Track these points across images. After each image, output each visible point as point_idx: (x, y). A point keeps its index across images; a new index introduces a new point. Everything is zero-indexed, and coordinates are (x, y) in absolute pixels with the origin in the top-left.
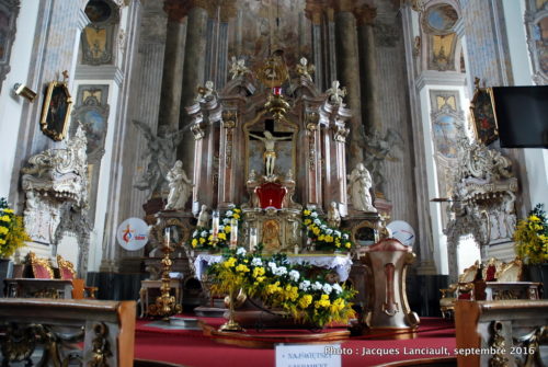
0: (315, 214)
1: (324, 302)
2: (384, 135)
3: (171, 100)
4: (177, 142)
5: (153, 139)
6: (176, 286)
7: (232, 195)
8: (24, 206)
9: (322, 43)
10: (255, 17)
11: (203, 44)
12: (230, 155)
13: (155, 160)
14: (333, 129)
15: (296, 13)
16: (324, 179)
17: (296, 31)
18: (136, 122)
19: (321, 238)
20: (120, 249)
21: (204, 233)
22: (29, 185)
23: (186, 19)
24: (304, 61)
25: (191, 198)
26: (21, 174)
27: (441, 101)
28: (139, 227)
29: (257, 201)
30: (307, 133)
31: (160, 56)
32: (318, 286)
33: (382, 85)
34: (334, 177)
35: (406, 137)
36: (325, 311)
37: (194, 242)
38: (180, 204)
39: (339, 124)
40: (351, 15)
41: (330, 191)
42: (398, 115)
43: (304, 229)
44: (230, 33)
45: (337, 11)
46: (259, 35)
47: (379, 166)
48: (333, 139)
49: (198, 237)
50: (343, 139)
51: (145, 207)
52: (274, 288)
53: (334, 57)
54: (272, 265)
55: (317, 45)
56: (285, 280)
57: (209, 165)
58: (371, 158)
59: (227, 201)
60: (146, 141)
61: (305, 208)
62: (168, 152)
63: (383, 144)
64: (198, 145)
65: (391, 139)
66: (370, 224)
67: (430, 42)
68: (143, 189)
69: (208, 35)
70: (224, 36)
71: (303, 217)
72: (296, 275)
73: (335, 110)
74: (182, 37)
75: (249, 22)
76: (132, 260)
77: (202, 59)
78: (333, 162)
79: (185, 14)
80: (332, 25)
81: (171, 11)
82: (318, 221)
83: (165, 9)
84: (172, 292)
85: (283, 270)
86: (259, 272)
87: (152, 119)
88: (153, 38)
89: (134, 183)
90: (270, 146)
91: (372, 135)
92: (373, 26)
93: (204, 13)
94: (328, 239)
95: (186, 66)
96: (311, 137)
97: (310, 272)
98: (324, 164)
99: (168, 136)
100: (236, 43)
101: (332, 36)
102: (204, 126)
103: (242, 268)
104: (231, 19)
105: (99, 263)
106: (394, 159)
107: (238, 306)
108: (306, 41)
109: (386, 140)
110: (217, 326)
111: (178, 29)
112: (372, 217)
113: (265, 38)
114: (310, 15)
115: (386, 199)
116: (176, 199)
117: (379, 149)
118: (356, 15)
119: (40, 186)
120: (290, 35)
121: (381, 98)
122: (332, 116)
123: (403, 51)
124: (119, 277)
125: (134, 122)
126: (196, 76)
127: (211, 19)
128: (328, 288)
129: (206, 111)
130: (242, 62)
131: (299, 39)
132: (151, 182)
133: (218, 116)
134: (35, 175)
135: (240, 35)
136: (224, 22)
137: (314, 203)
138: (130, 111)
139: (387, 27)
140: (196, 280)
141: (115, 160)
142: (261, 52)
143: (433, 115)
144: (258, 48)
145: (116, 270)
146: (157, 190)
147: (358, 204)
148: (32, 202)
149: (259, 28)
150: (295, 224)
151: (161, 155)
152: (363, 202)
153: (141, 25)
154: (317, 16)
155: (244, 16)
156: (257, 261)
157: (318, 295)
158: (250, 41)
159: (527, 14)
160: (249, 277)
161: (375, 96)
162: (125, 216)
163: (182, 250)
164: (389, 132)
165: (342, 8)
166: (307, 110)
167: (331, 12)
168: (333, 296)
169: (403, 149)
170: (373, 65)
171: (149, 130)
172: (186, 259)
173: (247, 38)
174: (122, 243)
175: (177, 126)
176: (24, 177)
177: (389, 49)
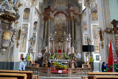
0: (66, 54)
1: (64, 67)
2: (77, 40)
3: (45, 35)
4: (46, 41)
5: (42, 41)
6: (47, 63)
7: (54, 51)
8: (29, 54)
9: (68, 25)
10: (58, 21)
11: (50, 25)
12: (54, 46)
13: (43, 44)
14: (69, 41)
15: (64, 20)
16: (67, 48)
17: (64, 23)
18: (40, 38)
19: (66, 57)
20: (38, 57)
21: (51, 57)
22: (30, 51)
23: (47, 21)
24: (65, 32)
25: (49, 51)
26: (29, 50)
27: (86, 35)
28: (41, 54)
29: (58, 52)
30: (65, 42)
31: (43, 27)
32: (64, 65)
33: (77, 32)
34: (69, 48)
35: (81, 40)
36: (64, 68)
37: (50, 58)
38: (47, 52)
39: (70, 40)
40: (73, 20)
41: (68, 50)
42: (80, 37)
43: (64, 56)
44: (54, 24)
45: (71, 20)
46: (58, 24)
47: (76, 45)
48: (69, 43)
49: (50, 57)
50: (70, 43)
51: (41, 51)
52: (59, 65)
53: (70, 27)
54: (59, 63)
55: (68, 26)
56: (60, 65)
57: (51, 46)
58: (75, 44)
59: (54, 52)
60: (41, 41)
61: (64, 53)
62: (45, 43)
63: (77, 42)
64: (50, 43)
65: (79, 41)
66: (73, 55)
67: (85, 26)
68: (41, 48)
69: (50, 24)
70: (53, 24)
71: (64, 54)
72: (61, 64)
73: (69, 38)
74: (46, 24)
75: (57, 22)
76: (40, 59)
77: (50, 28)
78: (69, 46)
79: (47, 20)
80: (70, 22)
81: (45, 20)
82: (66, 55)
83: (44, 19)
84: (47, 64)
85: (60, 64)
86: (58, 64)
87: (42, 37)
88: (42, 24)
89: (40, 47)
90: (60, 44)
91: (75, 40)
92: (76, 22)
93: (50, 20)
94: (67, 58)
95: (47, 29)
96: (65, 43)
97: (63, 64)
98: (67, 46)
99: (45, 40)
100: (55, 25)
101: (70, 24)
102: (51, 41)
103: (56, 63)
104: (54, 21)
105: (35, 60)
106: (79, 44)
107: (56, 67)
108: (66, 25)
109: (78, 41)
110: (54, 69)
111: (46, 23)
112: (74, 54)
113: (59, 24)
114: (66, 21)
115: (77, 50)
116: (47, 51)
117: (76, 42)
118: (74, 20)
119: (31, 52)
120: (63, 24)
121: (77, 34)
122: (69, 39)
123: (81, 26)
124: (38, 61)
125: (39, 38)
126: (49, 31)
127: (51, 21)
128: (65, 65)
129: (51, 39)
130: (56, 32)
131: (65, 25)
132: (42, 47)
133: (53, 39)
134: (31, 50)
135: (55, 24)
136: (53, 22)
137: (66, 52)
138: (39, 36)
139: (79, 22)
140: (50, 63)
141: (37, 44)
142: (59, 27)
143: (85, 38)
144: (58, 26)
145: (37, 60)
146: (43, 49)
147: (72, 52)
148: (30, 54)
149: (59, 23)
150: (63, 55)
151: (44, 43)
152: (73, 52)
153: (40, 22)
154: (67, 21)
155: (56, 21)
156: (58, 63)
157: (64, 66)
158: (57, 25)
159: (93, 30)
160: (57, 64)
161: (76, 34)
162: (38, 52)
163: (48, 59)
164: (78, 40)
165: (72, 19)
166: (65, 39)
167: (70, 20)
168: (65, 66)
169: (80, 42)
170: (76, 29)
171: (42, 39)
172: (48, 60)
173: (57, 24)
174: (38, 56)
175: (46, 39)
176: (29, 51)
177: (79, 26)
